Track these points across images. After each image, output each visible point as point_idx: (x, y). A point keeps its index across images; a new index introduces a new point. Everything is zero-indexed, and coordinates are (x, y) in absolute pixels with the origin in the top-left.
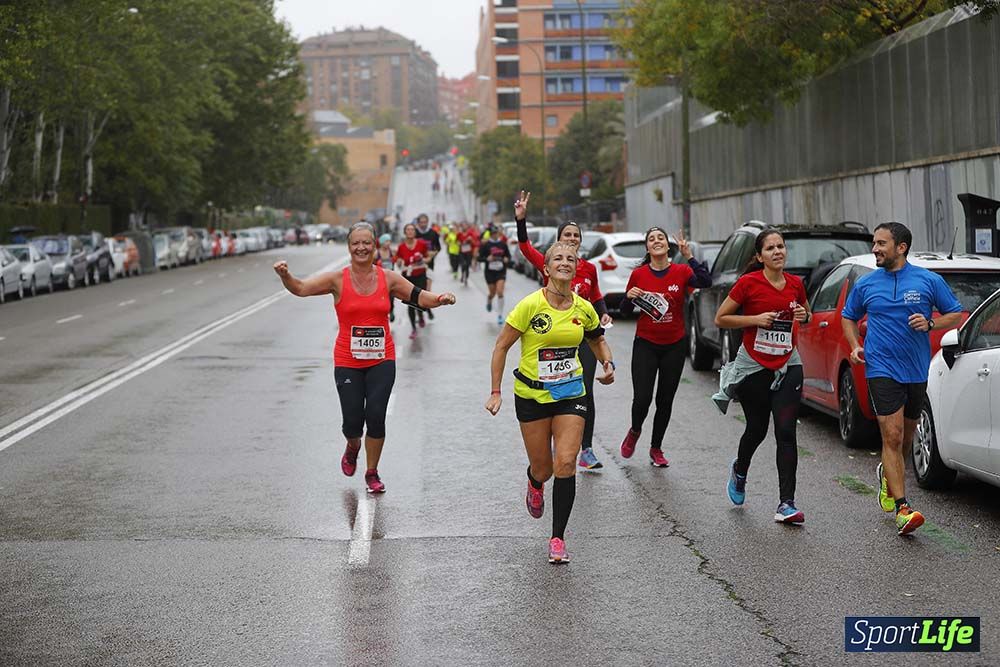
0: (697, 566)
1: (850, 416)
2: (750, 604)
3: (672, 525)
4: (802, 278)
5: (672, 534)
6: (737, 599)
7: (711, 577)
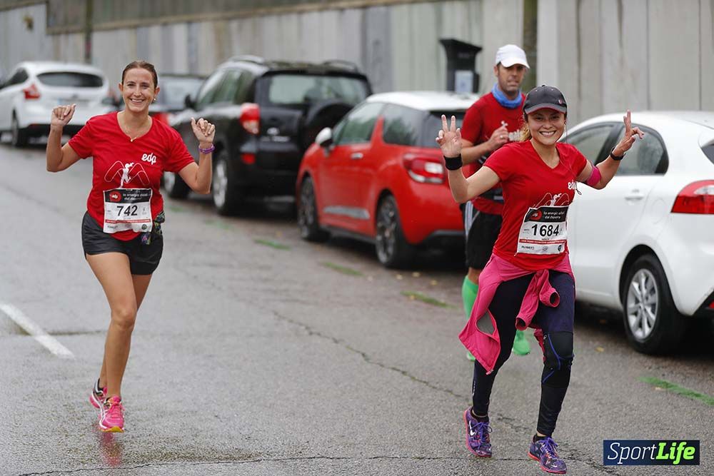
0: (361, 358)
1: (392, 241)
2: (438, 386)
3: (303, 328)
4: (298, 114)
5: (311, 334)
6: (421, 381)
7: (382, 366)
